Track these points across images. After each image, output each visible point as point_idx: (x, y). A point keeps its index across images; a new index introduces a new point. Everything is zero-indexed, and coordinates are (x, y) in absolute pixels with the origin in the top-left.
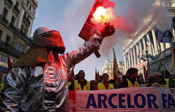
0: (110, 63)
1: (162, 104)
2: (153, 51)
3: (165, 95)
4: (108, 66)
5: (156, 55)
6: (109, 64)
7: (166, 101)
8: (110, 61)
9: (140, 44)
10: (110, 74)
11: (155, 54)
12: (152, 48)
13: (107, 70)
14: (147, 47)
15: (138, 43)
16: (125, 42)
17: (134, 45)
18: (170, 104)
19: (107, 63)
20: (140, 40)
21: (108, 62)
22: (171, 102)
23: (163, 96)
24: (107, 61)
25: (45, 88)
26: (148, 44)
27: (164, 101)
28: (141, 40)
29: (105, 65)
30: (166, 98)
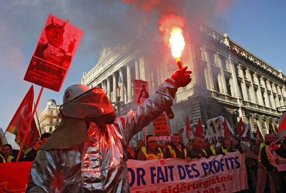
0: (55, 107)
1: (151, 179)
2: (125, 95)
3: (154, 168)
4: (52, 112)
5: (129, 103)
6: (54, 109)
7: (155, 175)
8: (55, 104)
9: (108, 83)
10: (53, 125)
11: (127, 101)
12: (124, 92)
13: (49, 119)
14: (118, 89)
15: (105, 82)
16: (86, 76)
17: (98, 83)
18: (159, 179)
19: (49, 106)
20: (109, 77)
21: (52, 105)
22: (160, 176)
23: (152, 169)
24: (50, 103)
25: (85, 185)
26: (119, 86)
27: (153, 175)
28: (111, 78)
29: (46, 109)
30: (155, 172)
